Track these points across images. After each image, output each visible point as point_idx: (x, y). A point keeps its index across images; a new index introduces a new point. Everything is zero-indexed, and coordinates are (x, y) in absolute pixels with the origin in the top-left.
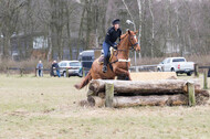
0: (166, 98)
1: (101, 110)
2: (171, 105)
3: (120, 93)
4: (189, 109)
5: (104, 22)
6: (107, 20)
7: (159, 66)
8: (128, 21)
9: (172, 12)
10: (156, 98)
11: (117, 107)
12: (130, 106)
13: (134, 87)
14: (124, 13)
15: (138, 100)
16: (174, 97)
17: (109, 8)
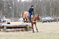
0: (21, 29)
1: (3, 33)
2: (22, 31)
3: (8, 28)
4: (27, 32)
5: (3, 8)
6: (4, 7)
7: (19, 20)
8: (10, 8)
9: (22, 5)
10: (18, 29)
11: (7, 32)
12: (11, 31)
13: (12, 26)
14: (9, 5)
15: (13, 30)
16: (23, 29)
17: (5, 4)
